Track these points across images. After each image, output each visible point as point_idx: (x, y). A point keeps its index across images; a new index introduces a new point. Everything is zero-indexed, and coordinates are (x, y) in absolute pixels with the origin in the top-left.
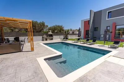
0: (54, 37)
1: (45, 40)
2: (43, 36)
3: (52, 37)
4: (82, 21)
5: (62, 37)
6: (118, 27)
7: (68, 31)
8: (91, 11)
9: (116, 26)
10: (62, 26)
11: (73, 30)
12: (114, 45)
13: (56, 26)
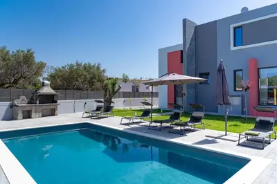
0: (62, 104)
1: (20, 115)
2: (16, 102)
3: (51, 106)
4: (161, 51)
5: (92, 104)
6: (265, 74)
7: (114, 85)
8: (185, 21)
9: (258, 69)
10: (98, 68)
11: (133, 81)
12: (257, 133)
13: (77, 64)
